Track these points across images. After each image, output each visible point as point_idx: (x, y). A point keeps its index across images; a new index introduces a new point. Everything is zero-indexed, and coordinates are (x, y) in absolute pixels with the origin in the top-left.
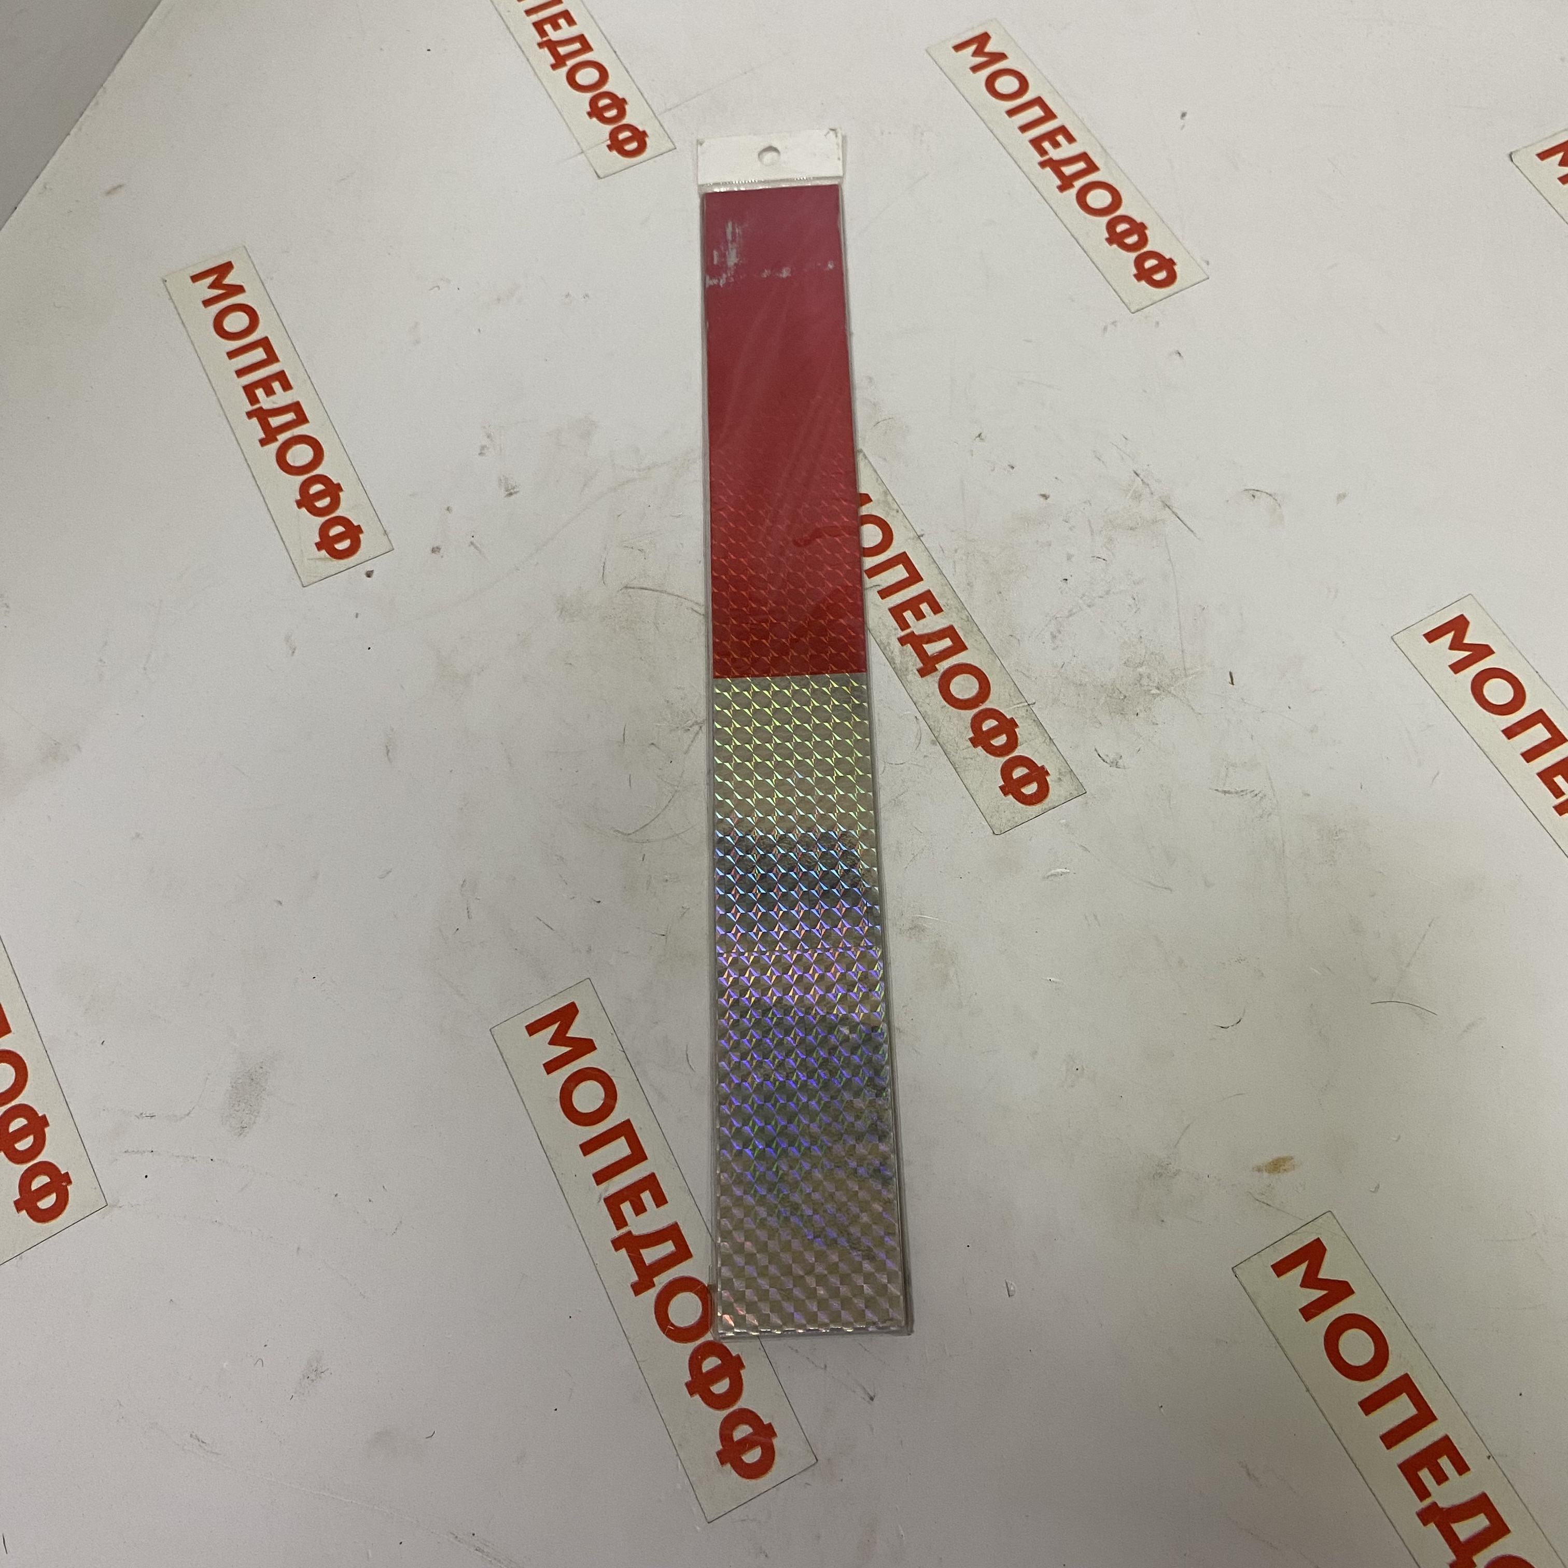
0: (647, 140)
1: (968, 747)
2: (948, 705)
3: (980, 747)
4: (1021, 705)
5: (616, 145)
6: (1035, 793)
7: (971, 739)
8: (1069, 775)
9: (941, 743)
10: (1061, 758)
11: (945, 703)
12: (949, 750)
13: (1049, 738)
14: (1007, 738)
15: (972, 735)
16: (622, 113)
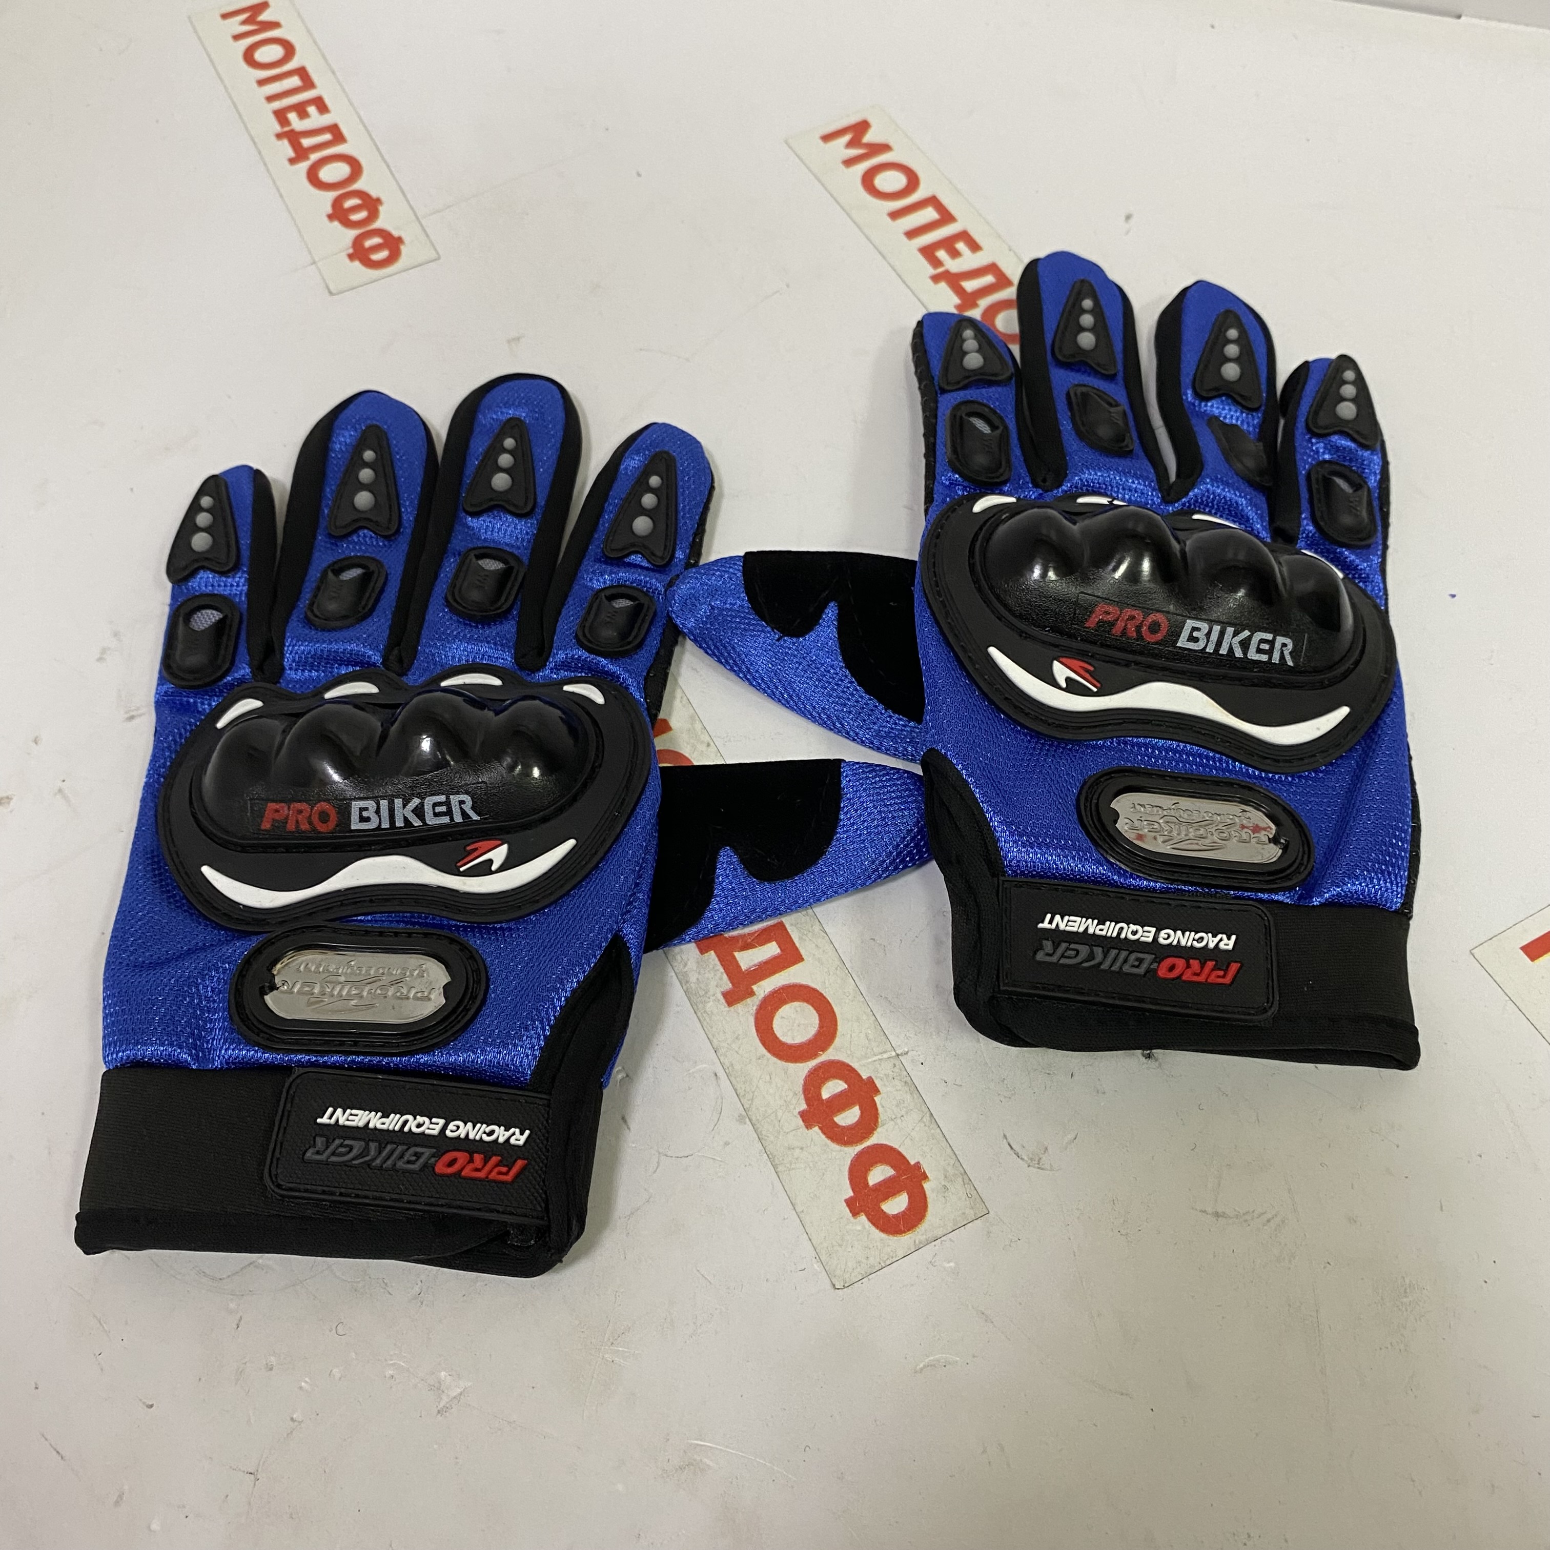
0: (402, 248)
1: (797, 1128)
2: (768, 1055)
3: (816, 1129)
4: (885, 1056)
5: (359, 253)
6: (904, 1211)
7: (802, 1114)
8: (960, 1180)
9: (754, 1118)
10: (949, 1150)
11: (763, 1051)
12: (764, 1133)
13: (928, 1114)
14: (862, 1113)
15: (804, 1106)
16: (373, 215)
